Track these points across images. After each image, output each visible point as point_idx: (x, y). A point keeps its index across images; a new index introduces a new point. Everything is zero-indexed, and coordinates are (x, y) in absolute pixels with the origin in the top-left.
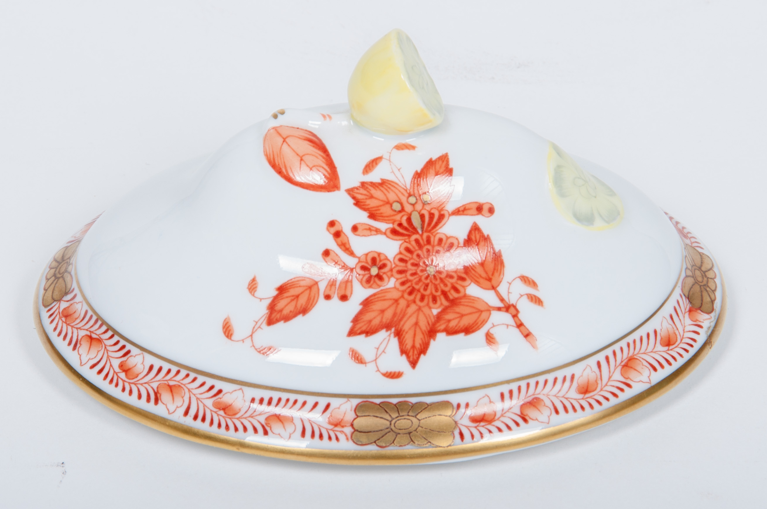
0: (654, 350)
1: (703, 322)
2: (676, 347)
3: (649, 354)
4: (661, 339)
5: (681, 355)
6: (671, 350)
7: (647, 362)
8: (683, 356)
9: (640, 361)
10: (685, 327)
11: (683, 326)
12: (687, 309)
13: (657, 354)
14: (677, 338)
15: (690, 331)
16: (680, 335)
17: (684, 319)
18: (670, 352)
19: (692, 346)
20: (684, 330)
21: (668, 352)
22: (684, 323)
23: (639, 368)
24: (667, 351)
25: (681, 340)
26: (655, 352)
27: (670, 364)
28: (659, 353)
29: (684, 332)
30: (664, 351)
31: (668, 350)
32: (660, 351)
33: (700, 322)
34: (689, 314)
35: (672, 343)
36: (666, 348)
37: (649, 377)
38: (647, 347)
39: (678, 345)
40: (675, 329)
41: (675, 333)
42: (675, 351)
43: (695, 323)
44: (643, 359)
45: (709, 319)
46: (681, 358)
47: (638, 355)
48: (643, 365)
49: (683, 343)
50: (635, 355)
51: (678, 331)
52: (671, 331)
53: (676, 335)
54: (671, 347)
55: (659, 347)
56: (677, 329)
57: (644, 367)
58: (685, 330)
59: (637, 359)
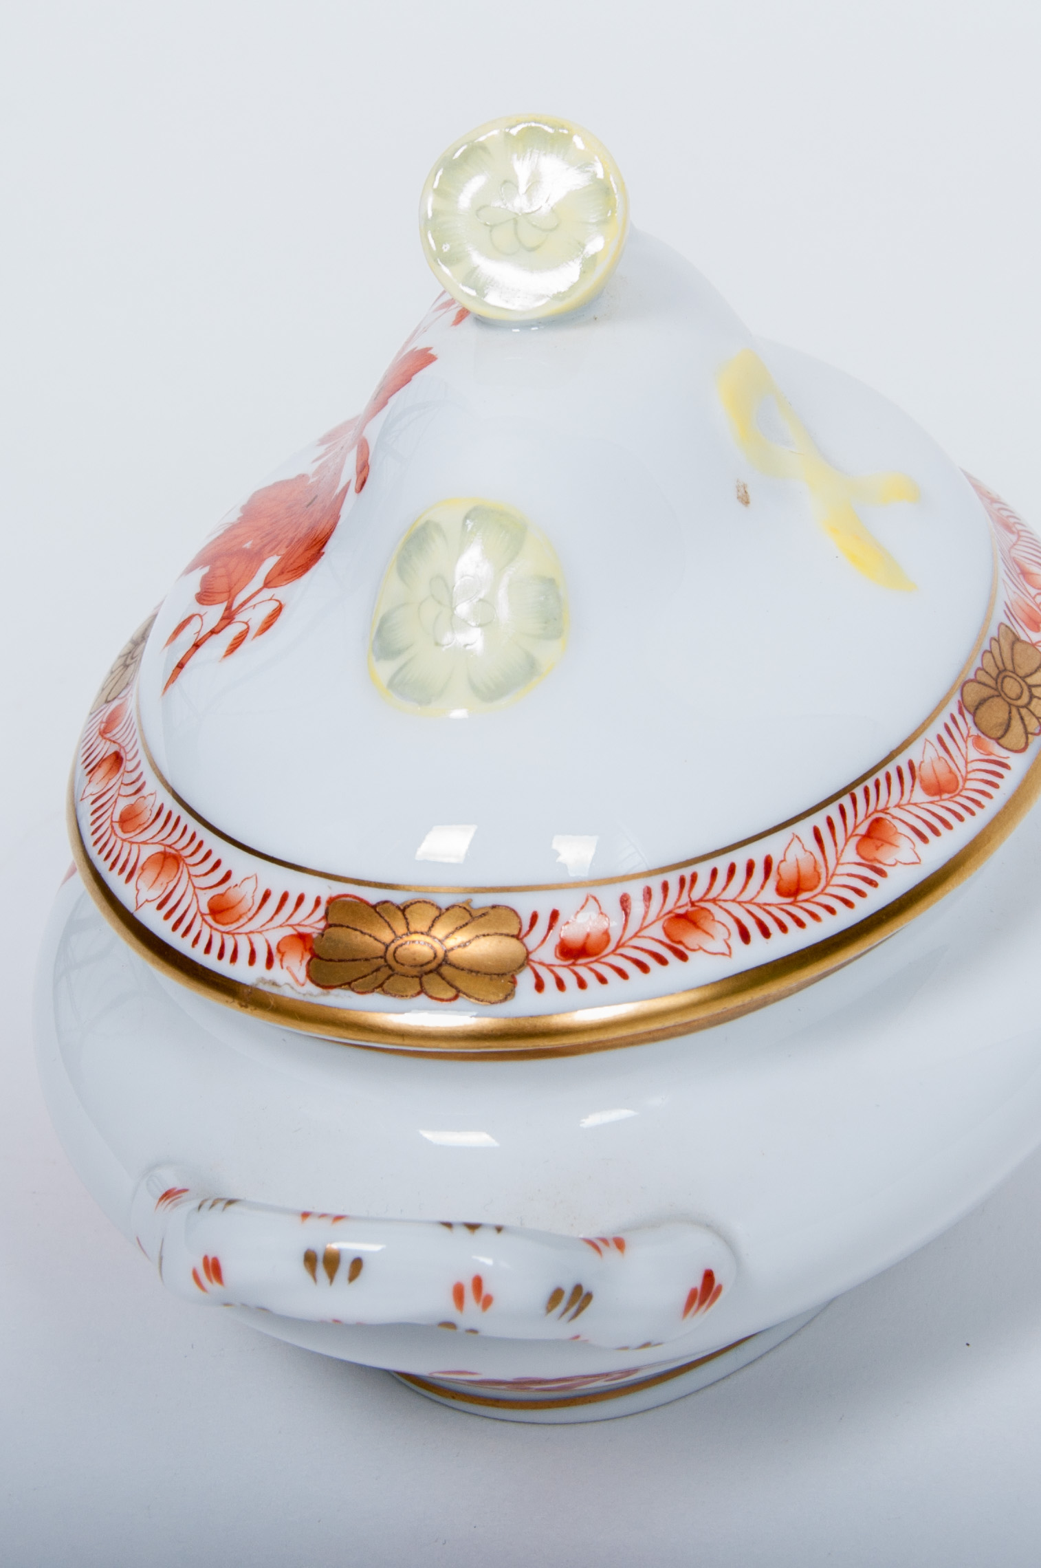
0: (197, 891)
1: (282, 968)
2: (211, 927)
3: (190, 884)
4: (222, 895)
5: (196, 941)
6: (204, 920)
7: (175, 887)
8: (196, 946)
9: (175, 876)
10: (260, 932)
11: (260, 930)
12: (302, 930)
13: (193, 899)
14: (232, 923)
15: (251, 944)
16: (238, 928)
17: (277, 927)
18: (199, 919)
19: (221, 956)
20: (251, 932)
21: (199, 915)
22: (267, 930)
23: (163, 879)
24: (200, 912)
25: (228, 933)
26: (195, 894)
27: (175, 928)
28: (195, 900)
29: (246, 934)
30: (198, 907)
31: (202, 915)
32: (198, 902)
33: (281, 960)
34: (292, 936)
35: (218, 917)
36: (205, 910)
37: (147, 901)
38: (200, 876)
39: (216, 929)
40: (250, 914)
41: (240, 917)
42: (201, 927)
43: (274, 951)
44: (180, 878)
45: (297, 981)
46: (191, 944)
47: (185, 865)
48: (168, 883)
49: (222, 937)
50: (184, 861)
51: (247, 923)
52: (243, 908)
53: (238, 920)
54: (209, 919)
55: (205, 898)
56: (250, 919)
57: (165, 885)
58: (251, 936)
59: (178, 868)
